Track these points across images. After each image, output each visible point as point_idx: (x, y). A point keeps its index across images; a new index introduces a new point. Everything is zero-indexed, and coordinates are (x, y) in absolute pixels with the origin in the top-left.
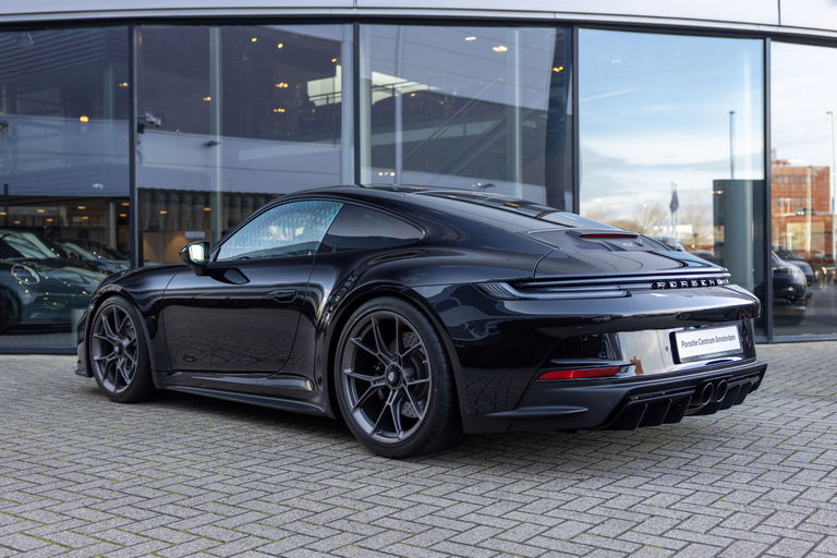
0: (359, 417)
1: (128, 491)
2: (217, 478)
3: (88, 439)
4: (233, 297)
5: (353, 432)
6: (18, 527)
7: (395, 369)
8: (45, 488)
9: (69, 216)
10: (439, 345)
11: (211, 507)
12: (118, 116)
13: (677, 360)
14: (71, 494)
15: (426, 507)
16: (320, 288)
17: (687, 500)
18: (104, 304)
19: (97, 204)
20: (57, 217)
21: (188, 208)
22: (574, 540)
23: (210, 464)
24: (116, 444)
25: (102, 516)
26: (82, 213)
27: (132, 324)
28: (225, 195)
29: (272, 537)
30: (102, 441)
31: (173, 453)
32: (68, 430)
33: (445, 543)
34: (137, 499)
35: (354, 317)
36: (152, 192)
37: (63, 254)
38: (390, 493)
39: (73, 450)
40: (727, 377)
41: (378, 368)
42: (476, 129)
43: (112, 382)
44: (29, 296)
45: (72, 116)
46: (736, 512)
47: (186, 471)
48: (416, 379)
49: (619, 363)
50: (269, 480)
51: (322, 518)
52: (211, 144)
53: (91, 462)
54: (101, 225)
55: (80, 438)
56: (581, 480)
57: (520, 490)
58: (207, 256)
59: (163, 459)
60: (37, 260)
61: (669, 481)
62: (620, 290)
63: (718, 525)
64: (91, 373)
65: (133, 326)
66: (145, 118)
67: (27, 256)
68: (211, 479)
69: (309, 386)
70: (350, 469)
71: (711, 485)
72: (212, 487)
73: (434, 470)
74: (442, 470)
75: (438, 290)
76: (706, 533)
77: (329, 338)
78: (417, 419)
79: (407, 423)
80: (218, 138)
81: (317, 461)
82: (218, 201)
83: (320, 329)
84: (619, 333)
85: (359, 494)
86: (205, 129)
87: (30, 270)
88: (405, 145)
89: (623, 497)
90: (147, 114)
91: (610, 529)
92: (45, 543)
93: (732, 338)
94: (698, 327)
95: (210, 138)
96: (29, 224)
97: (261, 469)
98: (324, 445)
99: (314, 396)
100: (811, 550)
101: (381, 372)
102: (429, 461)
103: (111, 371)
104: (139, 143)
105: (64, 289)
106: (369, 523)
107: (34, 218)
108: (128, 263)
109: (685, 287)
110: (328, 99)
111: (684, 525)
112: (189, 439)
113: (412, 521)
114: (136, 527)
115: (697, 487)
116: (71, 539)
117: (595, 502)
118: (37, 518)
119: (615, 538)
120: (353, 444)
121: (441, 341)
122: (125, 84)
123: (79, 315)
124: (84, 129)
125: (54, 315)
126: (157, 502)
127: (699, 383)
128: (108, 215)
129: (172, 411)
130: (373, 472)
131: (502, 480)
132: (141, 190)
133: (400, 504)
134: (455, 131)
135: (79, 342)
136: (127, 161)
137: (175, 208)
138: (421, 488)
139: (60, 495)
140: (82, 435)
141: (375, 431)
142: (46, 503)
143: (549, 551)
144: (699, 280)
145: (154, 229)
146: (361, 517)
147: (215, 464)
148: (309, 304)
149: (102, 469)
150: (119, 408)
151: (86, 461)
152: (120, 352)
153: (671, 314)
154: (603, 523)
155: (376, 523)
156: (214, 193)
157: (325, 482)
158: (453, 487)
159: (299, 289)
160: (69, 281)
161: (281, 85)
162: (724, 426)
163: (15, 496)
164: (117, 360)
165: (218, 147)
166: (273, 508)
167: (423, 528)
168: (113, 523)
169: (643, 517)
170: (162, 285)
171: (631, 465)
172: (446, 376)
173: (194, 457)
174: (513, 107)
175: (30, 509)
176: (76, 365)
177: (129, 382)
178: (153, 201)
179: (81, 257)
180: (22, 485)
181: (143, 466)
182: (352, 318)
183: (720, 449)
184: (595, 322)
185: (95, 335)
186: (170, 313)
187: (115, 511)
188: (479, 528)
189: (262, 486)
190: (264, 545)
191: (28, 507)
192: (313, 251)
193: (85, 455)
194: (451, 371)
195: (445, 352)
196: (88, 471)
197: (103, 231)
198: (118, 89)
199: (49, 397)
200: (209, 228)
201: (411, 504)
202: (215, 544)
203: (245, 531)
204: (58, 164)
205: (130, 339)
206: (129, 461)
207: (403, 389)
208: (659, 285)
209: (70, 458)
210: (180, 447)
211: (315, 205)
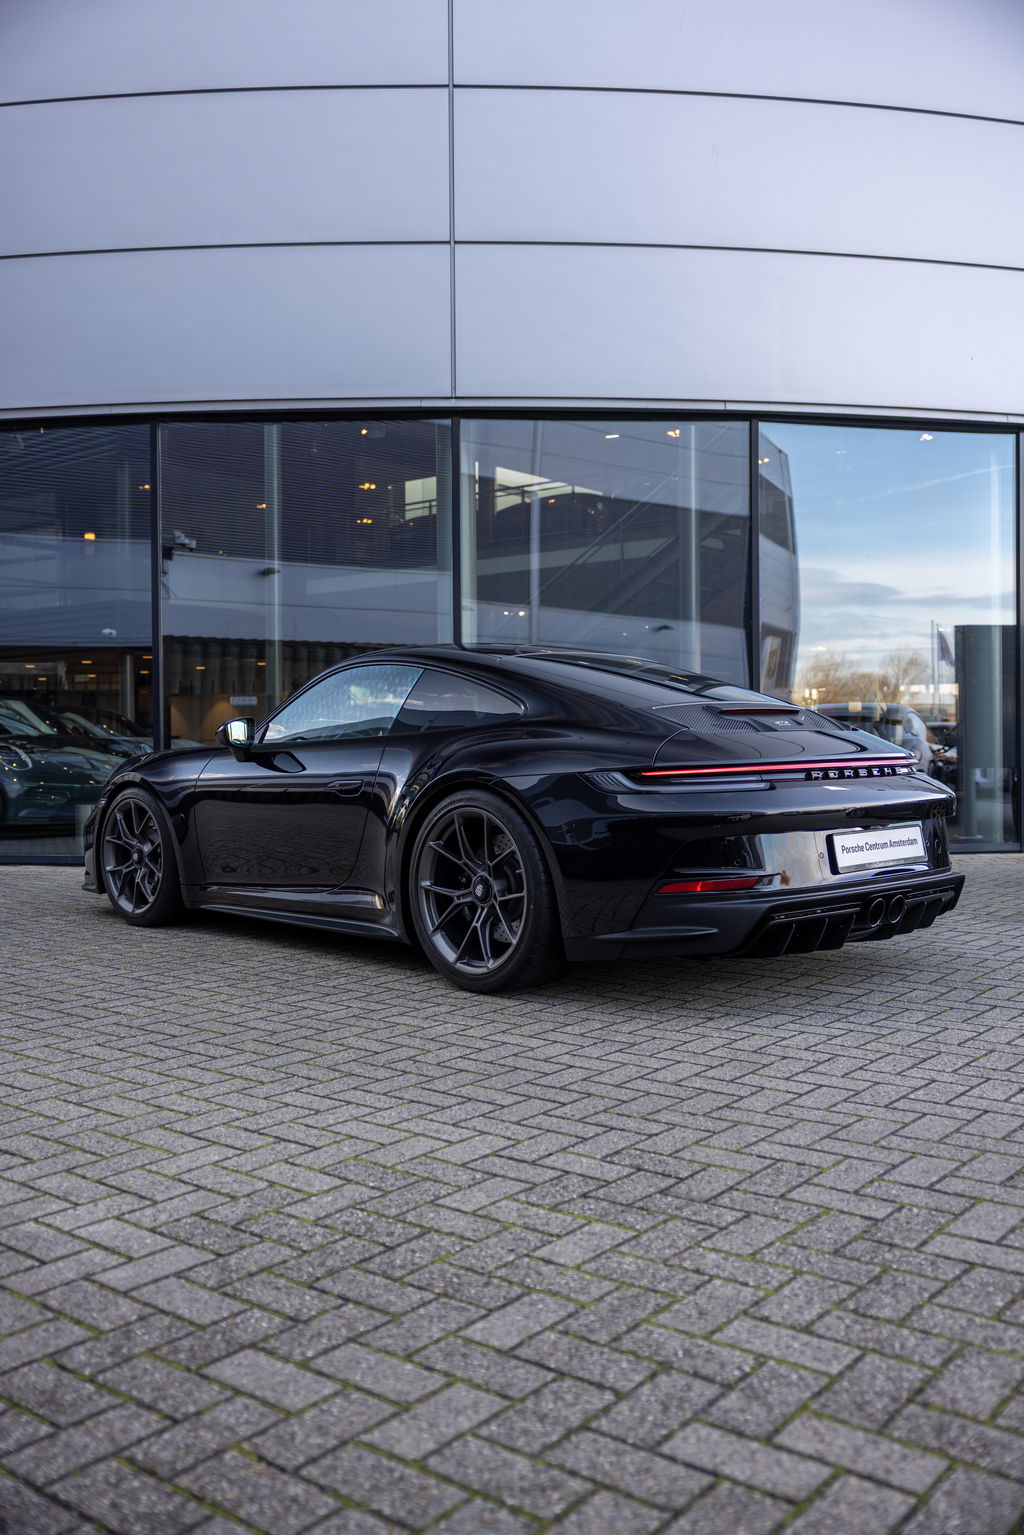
0: (441, 943)
1: (150, 1028)
2: (259, 1014)
3: (99, 969)
4: (291, 790)
5: (433, 961)
6: (19, 1065)
7: (484, 882)
8: (49, 1023)
9: (70, 673)
10: (536, 850)
11: (250, 1046)
12: (136, 534)
13: (835, 870)
14: (80, 1032)
15: (511, 1047)
16: (392, 778)
17: (834, 1041)
18: (119, 798)
19: (108, 658)
20: (53, 678)
21: (233, 662)
22: (683, 1083)
23: (252, 998)
24: (136, 975)
25: (118, 1054)
26: (87, 670)
27: (155, 824)
28: (287, 645)
29: (320, 1078)
30: (118, 972)
31: (205, 986)
32: (73, 958)
33: (525, 1086)
34: (161, 1037)
35: (434, 815)
36: (184, 641)
37: (61, 727)
38: (470, 1032)
39: (81, 982)
40: (905, 892)
41: (464, 880)
42: (641, 549)
43: (129, 900)
44: (17, 787)
45: (72, 534)
46: (889, 1054)
47: (221, 1006)
48: (510, 893)
49: (762, 873)
50: (323, 1017)
51: (382, 1059)
52: (268, 572)
53: (104, 995)
54: (114, 687)
55: (90, 968)
56: (710, 1019)
57: (631, 1029)
58: (251, 736)
59: (194, 993)
60: (28, 738)
61: (818, 1019)
62: (762, 781)
63: (861, 1068)
64: (102, 888)
65: (156, 827)
66: (174, 538)
67: (15, 732)
68: (251, 1016)
69: (378, 903)
70: (425, 1005)
71: (871, 1024)
72: (252, 1024)
73: (530, 1007)
74: (541, 1006)
75: (534, 780)
76: (843, 1077)
77: (402, 840)
78: (510, 944)
79: (498, 948)
80: (276, 564)
81: (385, 996)
82: (277, 651)
83: (391, 829)
84: (762, 836)
85: (432, 1033)
86: (258, 550)
87: (20, 752)
88: (543, 572)
89: (757, 1037)
90: (177, 533)
91: (728, 1072)
92: (52, 1082)
93: (913, 842)
94: (866, 828)
95: (265, 564)
96: (16, 686)
97: (314, 1004)
98: (396, 977)
99: (383, 917)
100: (962, 1094)
101: (467, 885)
102: (526, 997)
103: (129, 886)
104: (165, 573)
105: (66, 777)
106: (438, 1064)
107: (21, 677)
108: (150, 741)
109: (849, 777)
110: (430, 507)
111: (820, 1068)
112: (227, 970)
113: (491, 1063)
114: (158, 1066)
115: (852, 1026)
116: (82, 1078)
117: (719, 1042)
118: (41, 1056)
119: (732, 1081)
120: (433, 976)
121: (539, 845)
122: (147, 487)
123: (86, 811)
124: (89, 550)
125: (52, 813)
126: (185, 1040)
127: (864, 899)
128: (124, 672)
129: (206, 937)
130: (453, 1008)
131: (611, 1019)
132: (169, 639)
133: (480, 1044)
134: (608, 553)
135: (87, 848)
136: (148, 597)
137: (216, 663)
138: (509, 1027)
139: (68, 1032)
140: (92, 964)
141: (458, 959)
142: (50, 1040)
143: (648, 1094)
144: (869, 769)
145: (186, 691)
146: (430, 1058)
147: (258, 999)
148: (378, 798)
149: (118, 1003)
150: (139, 933)
151: (97, 995)
152: (140, 861)
153: (839, 811)
154: (722, 1065)
155: (448, 1064)
156: (271, 643)
157: (392, 1019)
158: (549, 1026)
159: (366, 779)
160: (70, 765)
161: (367, 486)
162: (914, 955)
163: (13, 1032)
164: (136, 871)
165: (276, 575)
166: (324, 1047)
167: (501, 1070)
168: (131, 1062)
169: (773, 1058)
170: (194, 773)
171: (781, 1002)
172: (544, 889)
173: (232, 991)
174: (687, 511)
175: (32, 1046)
176: (83, 879)
177: (151, 899)
178: (186, 653)
179: (87, 732)
180: (20, 1021)
181: (168, 1001)
182: (430, 816)
183: (899, 984)
184: (731, 822)
185: (108, 838)
186: (204, 810)
187: (134, 1049)
188: (571, 1070)
189: (313, 1023)
190: (309, 1086)
191: (30, 1045)
192: (384, 730)
193: (96, 988)
194: (550, 882)
195: (544, 859)
196: (101, 1006)
197: (116, 696)
198: (136, 495)
199: (49, 919)
200: (264, 691)
201: (493, 1044)
202: (252, 1084)
203: (289, 1071)
204: (54, 601)
205: (153, 844)
206: (151, 994)
207: (492, 907)
208: (814, 774)
209: (79, 991)
210: (214, 979)
211: (389, 671)
